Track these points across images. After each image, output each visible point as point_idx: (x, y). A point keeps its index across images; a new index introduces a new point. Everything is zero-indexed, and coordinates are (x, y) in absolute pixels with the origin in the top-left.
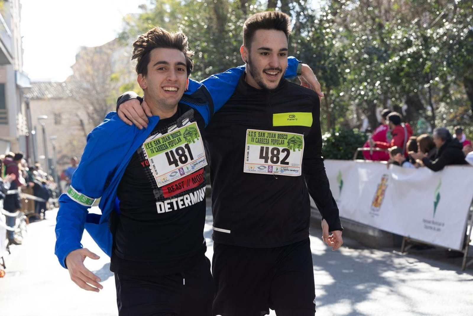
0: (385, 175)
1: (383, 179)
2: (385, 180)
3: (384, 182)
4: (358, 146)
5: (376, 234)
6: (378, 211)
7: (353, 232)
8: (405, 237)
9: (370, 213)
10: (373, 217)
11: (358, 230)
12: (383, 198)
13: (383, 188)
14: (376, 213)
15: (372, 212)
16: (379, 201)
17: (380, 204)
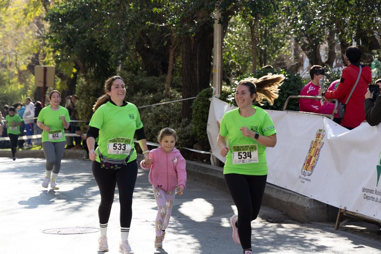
0: (320, 130)
1: (318, 135)
2: (321, 136)
3: (320, 139)
4: (291, 92)
5: (307, 205)
6: (309, 175)
7: (278, 200)
8: (341, 209)
9: (300, 177)
10: (304, 182)
11: (284, 198)
12: (317, 160)
13: (318, 146)
14: (307, 177)
15: (303, 176)
16: (311, 163)
17: (313, 167)
